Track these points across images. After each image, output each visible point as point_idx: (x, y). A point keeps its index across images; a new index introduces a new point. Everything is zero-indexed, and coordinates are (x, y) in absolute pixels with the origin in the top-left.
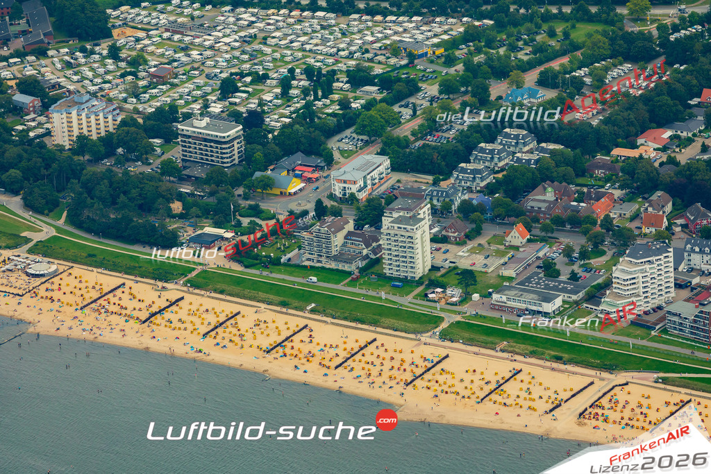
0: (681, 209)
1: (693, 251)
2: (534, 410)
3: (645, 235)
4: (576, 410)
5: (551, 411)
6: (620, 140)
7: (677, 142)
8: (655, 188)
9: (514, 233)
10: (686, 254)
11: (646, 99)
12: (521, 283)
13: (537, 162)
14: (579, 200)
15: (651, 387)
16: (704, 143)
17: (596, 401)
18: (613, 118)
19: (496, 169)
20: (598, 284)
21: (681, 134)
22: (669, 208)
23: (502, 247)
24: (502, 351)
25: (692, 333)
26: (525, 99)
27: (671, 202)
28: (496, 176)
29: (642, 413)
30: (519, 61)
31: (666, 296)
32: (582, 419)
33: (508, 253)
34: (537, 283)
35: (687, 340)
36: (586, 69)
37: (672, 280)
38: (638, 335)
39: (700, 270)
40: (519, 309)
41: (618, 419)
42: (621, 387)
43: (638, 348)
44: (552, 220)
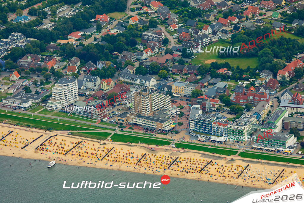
0: (84, 64)
1: (87, 81)
2: (17, 147)
3: (68, 75)
4: (35, 146)
5: (24, 147)
6: (61, 36)
7: (84, 37)
8: (74, 55)
9: (13, 75)
10: (84, 82)
11: (72, 19)
12: (15, 96)
13: (25, 46)
14: (41, 62)
15: (66, 136)
16: (95, 37)
17: (43, 143)
18: (57, 28)
19: (8, 49)
20: (47, 95)
21: (86, 34)
22: (79, 64)
23: (8, 81)
24: (6, 123)
25: (85, 114)
26: (23, 21)
27: (80, 61)
28: (8, 52)
29: (62, 147)
30: (21, 5)
31: (75, 99)
32: (37, 150)
33: (10, 83)
34: (22, 96)
35: (82, 117)
36: (49, 8)
37: (77, 93)
38: (62, 116)
39: (90, 89)
40: (14, 106)
41: (52, 150)
42: (54, 137)
43: (62, 121)
44: (30, 69)
